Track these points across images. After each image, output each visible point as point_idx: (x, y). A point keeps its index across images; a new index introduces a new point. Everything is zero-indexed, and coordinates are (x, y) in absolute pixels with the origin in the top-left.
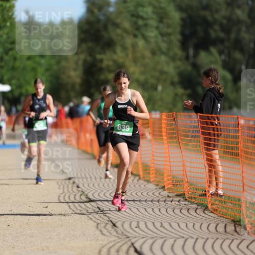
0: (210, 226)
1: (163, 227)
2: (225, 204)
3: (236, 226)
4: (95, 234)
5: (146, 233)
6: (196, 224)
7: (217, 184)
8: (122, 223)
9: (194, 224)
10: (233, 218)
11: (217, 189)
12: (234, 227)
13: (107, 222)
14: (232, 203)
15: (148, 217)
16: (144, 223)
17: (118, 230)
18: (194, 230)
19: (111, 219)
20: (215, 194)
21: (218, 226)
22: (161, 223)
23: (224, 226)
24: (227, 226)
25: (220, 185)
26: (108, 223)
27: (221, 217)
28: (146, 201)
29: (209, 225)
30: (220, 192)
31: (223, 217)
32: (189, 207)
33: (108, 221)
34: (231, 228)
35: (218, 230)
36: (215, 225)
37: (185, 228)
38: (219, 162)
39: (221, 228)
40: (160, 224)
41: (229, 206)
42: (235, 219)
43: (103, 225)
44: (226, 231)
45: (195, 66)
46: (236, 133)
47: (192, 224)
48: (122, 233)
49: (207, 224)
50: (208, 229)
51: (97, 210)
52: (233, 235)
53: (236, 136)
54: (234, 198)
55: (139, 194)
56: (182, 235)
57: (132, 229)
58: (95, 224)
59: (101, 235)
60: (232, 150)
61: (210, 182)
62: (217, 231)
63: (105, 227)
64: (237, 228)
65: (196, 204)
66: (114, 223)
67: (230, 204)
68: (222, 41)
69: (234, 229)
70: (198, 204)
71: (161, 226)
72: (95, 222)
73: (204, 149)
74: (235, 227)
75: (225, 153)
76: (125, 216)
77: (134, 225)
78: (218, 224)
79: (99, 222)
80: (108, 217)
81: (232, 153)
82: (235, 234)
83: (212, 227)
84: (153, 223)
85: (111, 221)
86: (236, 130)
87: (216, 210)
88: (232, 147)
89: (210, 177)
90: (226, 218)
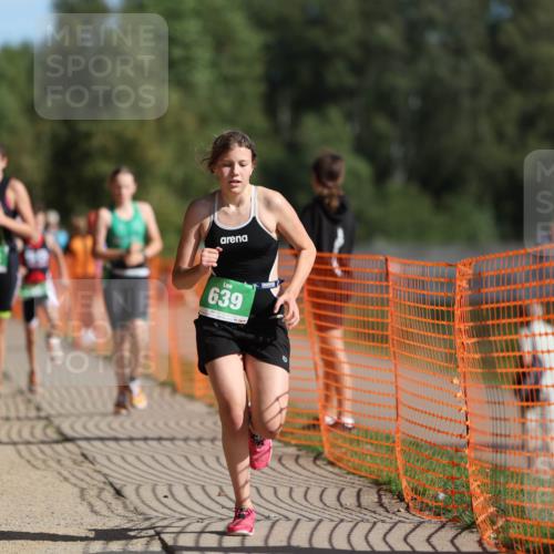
0: (325, 493)
1: (226, 496)
2: (358, 445)
3: (382, 493)
4: (76, 512)
5: (189, 509)
6: (296, 490)
7: (340, 403)
8: (134, 487)
9: (291, 489)
10: (374, 477)
11: (340, 414)
12: (376, 496)
13: (102, 485)
14: (372, 444)
15: (192, 475)
16: (182, 487)
17: (128, 502)
18: (290, 502)
19: (111, 479)
20: (338, 425)
21: (343, 493)
22: (221, 488)
23: (355, 494)
24: (361, 494)
25: (348, 406)
26: (103, 489)
27: (349, 473)
28: (186, 440)
29: (323, 491)
30: (348, 421)
31: (354, 474)
32: (280, 454)
33: (104, 483)
34: (370, 497)
35: (343, 502)
36: (336, 491)
37: (272, 498)
38: (342, 356)
39: (349, 499)
40: (218, 490)
41: (368, 450)
42: (380, 479)
43: (94, 492)
44: (359, 506)
45: (294, 148)
46: (382, 293)
47: (287, 490)
48: (135, 509)
49: (320, 490)
50: (321, 500)
51: (81, 458)
52: (374, 512)
53: (382, 299)
54: (377, 433)
55: (172, 424)
56: (267, 513)
57: (158, 500)
58: (76, 490)
59: (90, 514)
60: (373, 329)
61: (327, 398)
62: (341, 505)
63: (99, 496)
64: (383, 497)
65: (296, 445)
66: (118, 487)
67: (369, 447)
68: (350, 93)
69: (376, 500)
70: (299, 447)
71: (219, 495)
72: (75, 485)
73: (313, 326)
74: (380, 496)
75: (359, 335)
76: (141, 473)
77: (162, 490)
78: (343, 489)
79: (85, 486)
80: (105, 476)
81: (373, 336)
82: (380, 510)
83: (330, 497)
84: (203, 487)
85: (111, 484)
86: (381, 286)
87: (339, 459)
88: (373, 323)
89: (327, 387)
90: (361, 477)
